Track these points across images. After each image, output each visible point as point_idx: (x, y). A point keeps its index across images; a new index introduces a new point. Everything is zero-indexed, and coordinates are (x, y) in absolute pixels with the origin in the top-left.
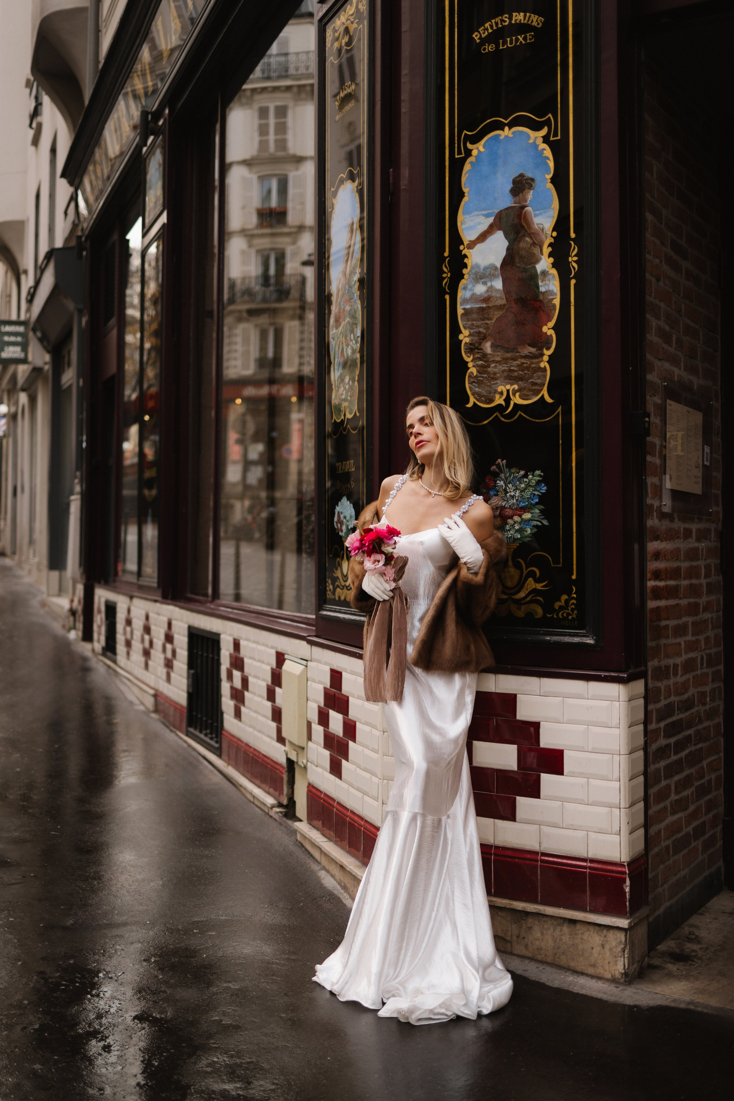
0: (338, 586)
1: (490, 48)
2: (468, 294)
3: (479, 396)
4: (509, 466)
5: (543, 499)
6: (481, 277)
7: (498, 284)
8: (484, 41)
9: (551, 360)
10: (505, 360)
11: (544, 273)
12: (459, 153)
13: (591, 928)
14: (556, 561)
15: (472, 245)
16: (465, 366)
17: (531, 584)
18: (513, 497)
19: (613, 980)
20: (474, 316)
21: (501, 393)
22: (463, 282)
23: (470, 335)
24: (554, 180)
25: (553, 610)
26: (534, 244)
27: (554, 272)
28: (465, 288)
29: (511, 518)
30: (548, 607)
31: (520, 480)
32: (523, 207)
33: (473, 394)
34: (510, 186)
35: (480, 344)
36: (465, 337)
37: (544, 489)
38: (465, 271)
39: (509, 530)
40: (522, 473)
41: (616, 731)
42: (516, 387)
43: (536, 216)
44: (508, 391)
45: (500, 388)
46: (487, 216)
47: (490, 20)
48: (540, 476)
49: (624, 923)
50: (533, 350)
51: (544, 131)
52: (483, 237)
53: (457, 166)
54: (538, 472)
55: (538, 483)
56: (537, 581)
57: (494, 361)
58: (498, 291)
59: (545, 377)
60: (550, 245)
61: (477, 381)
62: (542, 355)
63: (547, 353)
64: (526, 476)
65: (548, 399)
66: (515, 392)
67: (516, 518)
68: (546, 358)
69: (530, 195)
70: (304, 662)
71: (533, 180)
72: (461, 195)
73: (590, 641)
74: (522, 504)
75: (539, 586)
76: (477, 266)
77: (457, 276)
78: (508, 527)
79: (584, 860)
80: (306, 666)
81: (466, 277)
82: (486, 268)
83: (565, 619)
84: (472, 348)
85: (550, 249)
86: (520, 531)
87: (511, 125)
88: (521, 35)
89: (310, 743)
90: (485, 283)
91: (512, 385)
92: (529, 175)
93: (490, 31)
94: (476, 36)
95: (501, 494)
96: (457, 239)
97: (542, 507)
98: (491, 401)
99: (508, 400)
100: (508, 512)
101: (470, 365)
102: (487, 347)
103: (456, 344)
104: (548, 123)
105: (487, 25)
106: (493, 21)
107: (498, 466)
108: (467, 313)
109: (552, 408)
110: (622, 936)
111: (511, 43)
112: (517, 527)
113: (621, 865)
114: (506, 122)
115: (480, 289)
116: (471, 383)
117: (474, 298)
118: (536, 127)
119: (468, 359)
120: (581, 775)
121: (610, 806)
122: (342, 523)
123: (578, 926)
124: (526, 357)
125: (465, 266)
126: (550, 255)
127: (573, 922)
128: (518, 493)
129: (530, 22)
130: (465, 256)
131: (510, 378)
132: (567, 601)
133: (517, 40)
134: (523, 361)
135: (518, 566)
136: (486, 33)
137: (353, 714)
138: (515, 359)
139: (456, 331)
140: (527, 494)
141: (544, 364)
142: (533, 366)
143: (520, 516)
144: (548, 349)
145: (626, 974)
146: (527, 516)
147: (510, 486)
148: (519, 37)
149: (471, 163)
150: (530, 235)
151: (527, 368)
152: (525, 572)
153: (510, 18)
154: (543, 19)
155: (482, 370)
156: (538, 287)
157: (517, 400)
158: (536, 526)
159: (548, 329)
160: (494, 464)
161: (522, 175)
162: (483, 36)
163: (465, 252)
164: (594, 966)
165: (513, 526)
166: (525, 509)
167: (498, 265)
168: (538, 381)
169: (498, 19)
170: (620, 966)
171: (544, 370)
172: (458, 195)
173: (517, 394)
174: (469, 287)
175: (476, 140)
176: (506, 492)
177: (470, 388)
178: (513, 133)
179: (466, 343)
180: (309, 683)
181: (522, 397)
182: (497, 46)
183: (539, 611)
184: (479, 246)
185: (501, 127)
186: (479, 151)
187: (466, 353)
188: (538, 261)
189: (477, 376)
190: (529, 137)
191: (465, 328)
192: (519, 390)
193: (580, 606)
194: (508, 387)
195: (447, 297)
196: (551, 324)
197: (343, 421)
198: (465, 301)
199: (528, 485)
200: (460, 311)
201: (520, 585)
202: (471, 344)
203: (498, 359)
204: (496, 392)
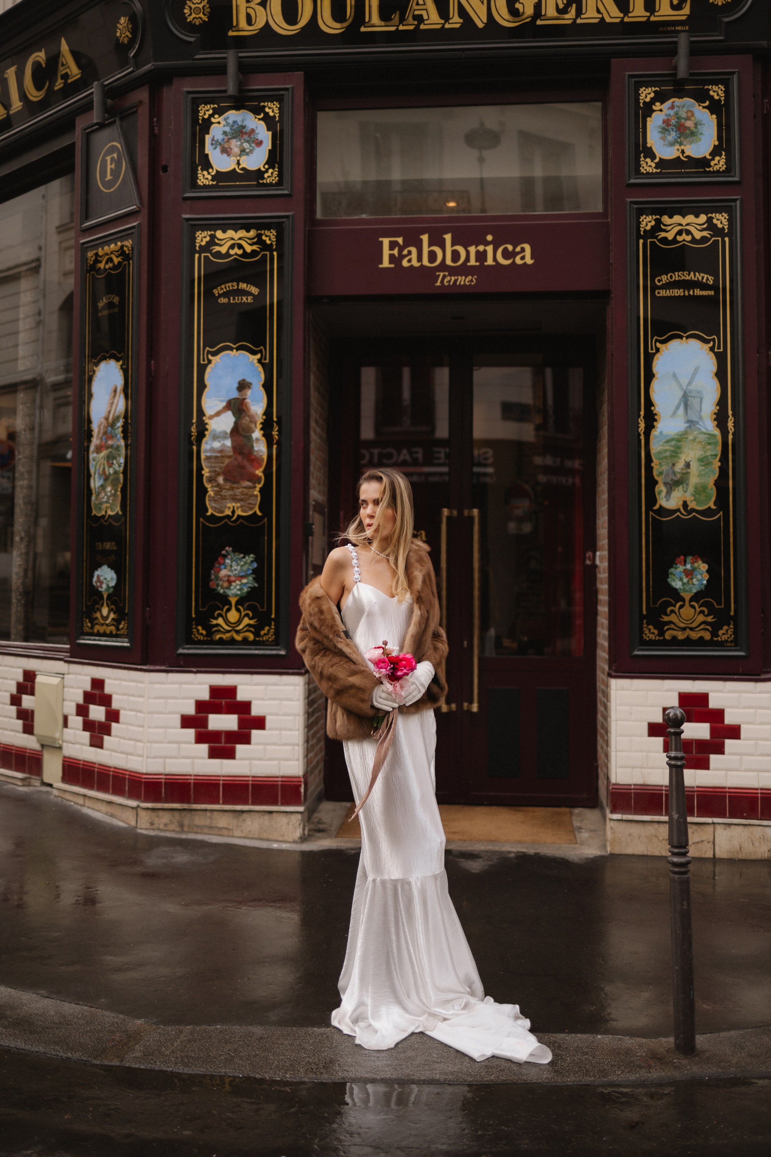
0: (97, 624)
1: (223, 300)
2: (208, 447)
3: (215, 509)
4: (234, 551)
5: (254, 571)
6: (216, 437)
7: (228, 443)
8: (220, 296)
9: (261, 491)
10: (232, 489)
11: (257, 440)
12: (204, 360)
13: (282, 815)
14: (262, 607)
15: (211, 417)
16: (205, 491)
17: (246, 621)
18: (236, 570)
19: (294, 842)
20: (212, 460)
21: (229, 508)
22: (204, 440)
23: (210, 472)
24: (264, 386)
25: (259, 636)
26: (251, 421)
27: (264, 439)
28: (206, 443)
29: (234, 581)
30: (257, 634)
31: (241, 559)
32: (244, 399)
33: (211, 507)
34: (236, 385)
35: (216, 477)
36: (206, 473)
37: (255, 565)
38: (206, 433)
39: (233, 589)
40: (242, 555)
41: (297, 703)
42: (239, 505)
43: (253, 405)
44: (234, 507)
45: (229, 505)
46: (222, 401)
47: (224, 283)
48: (253, 558)
49: (301, 809)
50: (250, 484)
51: (259, 356)
52: (218, 414)
53: (202, 369)
54: (252, 556)
55: (252, 562)
56: (250, 619)
57: (225, 489)
58: (228, 447)
59: (257, 500)
60: (261, 423)
61: (213, 499)
62: (255, 487)
63: (259, 486)
64: (244, 557)
65: (259, 513)
66: (238, 508)
67: (238, 582)
68: (258, 489)
69: (249, 393)
70: (62, 676)
71: (251, 384)
72: (205, 386)
73: (283, 653)
74: (241, 574)
75: (252, 622)
76: (215, 431)
77: (201, 435)
78: (232, 587)
79: (278, 777)
80: (63, 678)
81: (207, 436)
82: (220, 433)
83: (267, 641)
84: (211, 480)
85: (261, 426)
86: (240, 590)
87: (238, 349)
88: (244, 296)
89: (65, 730)
90: (219, 441)
91: (236, 503)
92: (248, 380)
93: (225, 290)
94: (216, 292)
95: (228, 568)
96: (201, 413)
97: (254, 576)
98: (222, 512)
99: (233, 512)
100: (233, 579)
101: (209, 489)
102: (221, 480)
103: (200, 476)
104: (260, 352)
105: (223, 286)
106: (227, 285)
107: (227, 551)
108: (208, 458)
109: (261, 518)
110: (299, 817)
111: (238, 300)
112: (238, 587)
113: (299, 777)
114: (234, 346)
115: (217, 445)
116: (210, 501)
117: (212, 450)
118: (254, 353)
119: (208, 486)
120: (276, 729)
121: (293, 745)
122: (101, 583)
123: (274, 815)
124: (245, 488)
125: (207, 430)
126: (261, 429)
127: (271, 812)
128: (239, 568)
129: (250, 290)
130: (207, 424)
131: (234, 499)
132: (268, 631)
133: (242, 299)
134: (244, 490)
135: (238, 610)
136: (222, 292)
137: (115, 705)
138: (238, 488)
139: (200, 468)
140: (245, 568)
141: (256, 492)
142: (250, 493)
143: (240, 581)
144: (259, 483)
145: (301, 838)
146: (245, 581)
147: (234, 563)
148: (243, 297)
149: (212, 368)
150: (249, 416)
151: (246, 494)
152: (243, 614)
153: (238, 285)
154: (258, 290)
155: (217, 493)
156: (253, 447)
157: (239, 512)
158: (250, 587)
159: (259, 472)
160: (224, 549)
161: (244, 380)
162: (220, 292)
163: (207, 421)
164: (283, 836)
165: (235, 587)
166: (243, 577)
167: (229, 431)
168: (253, 502)
169: (230, 284)
170: (298, 833)
171: (256, 496)
172: (202, 386)
173: (240, 509)
174: (210, 442)
175: (215, 354)
176: (231, 566)
177: (210, 504)
178: (239, 354)
179: (207, 477)
180: (66, 689)
181: (243, 511)
182: (229, 300)
183: (251, 637)
184: (216, 419)
185: (231, 349)
186: (217, 362)
187: (207, 482)
188: (253, 431)
189: (213, 497)
190: (249, 359)
191: (206, 467)
192: (241, 507)
193: (277, 633)
194: (234, 504)
195: (195, 448)
196: (262, 469)
197: (103, 517)
198: (206, 451)
199: (246, 563)
200: (203, 456)
201: (240, 621)
202: (210, 477)
203: (228, 487)
204: (226, 507)
